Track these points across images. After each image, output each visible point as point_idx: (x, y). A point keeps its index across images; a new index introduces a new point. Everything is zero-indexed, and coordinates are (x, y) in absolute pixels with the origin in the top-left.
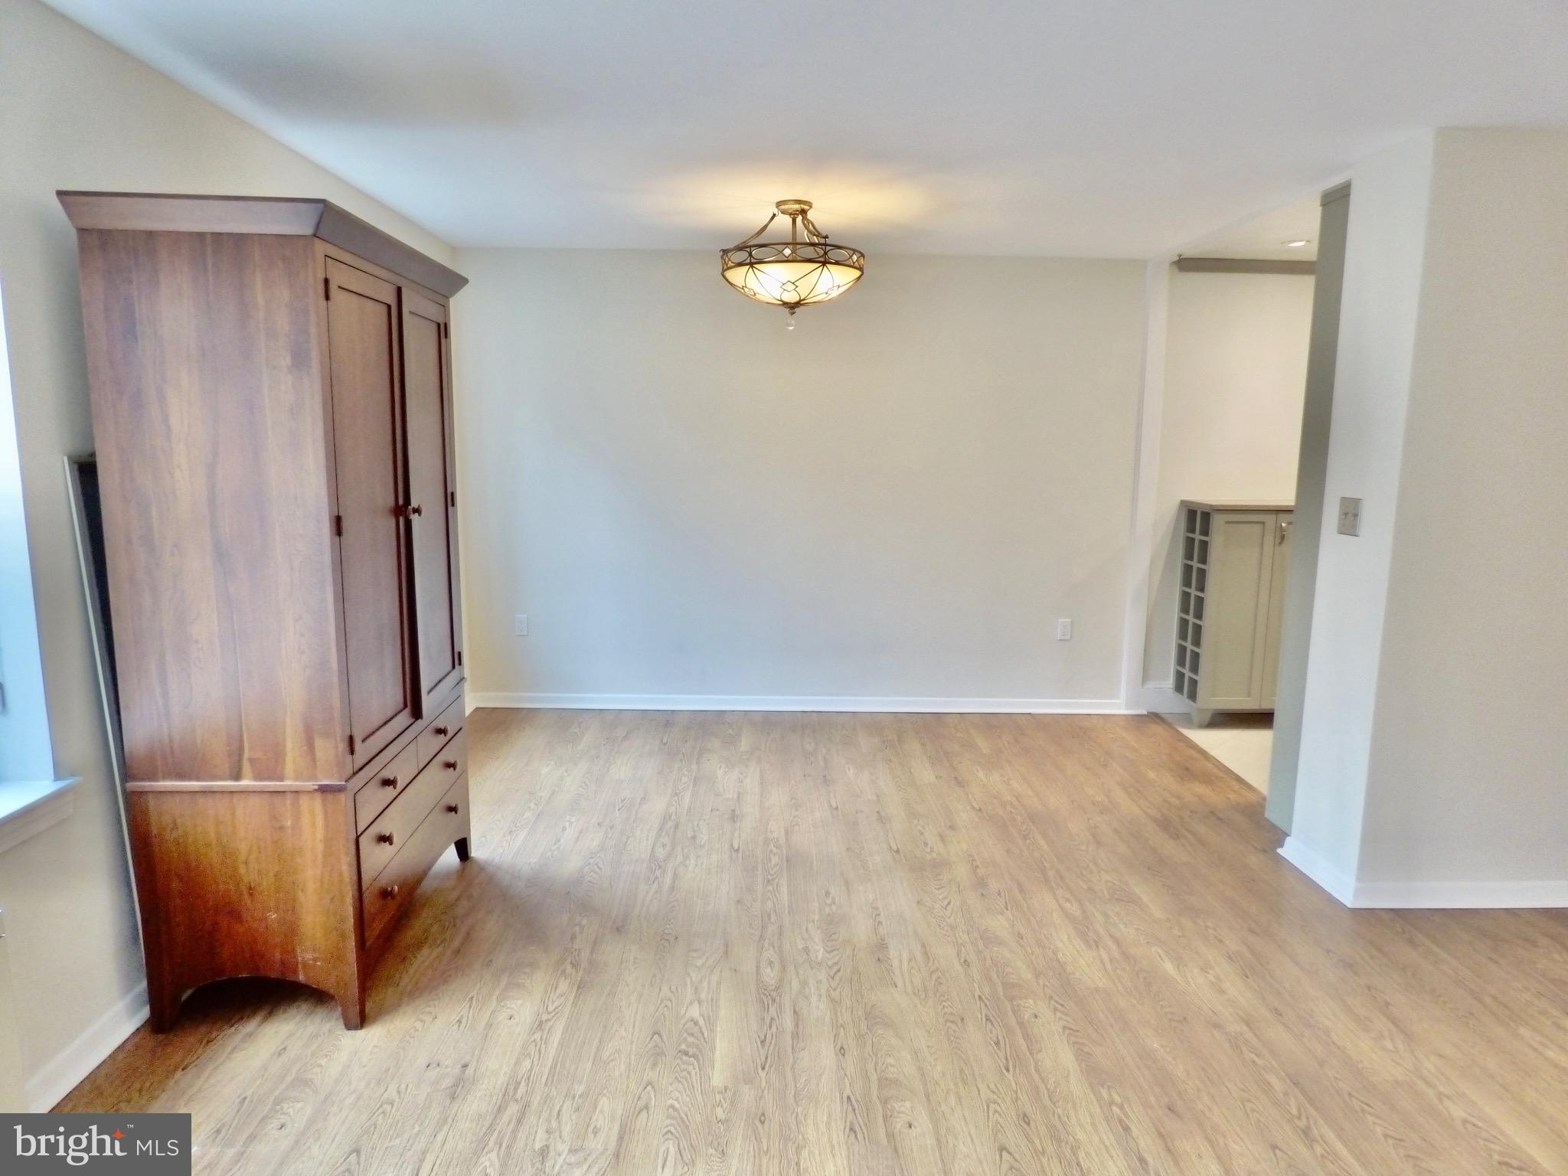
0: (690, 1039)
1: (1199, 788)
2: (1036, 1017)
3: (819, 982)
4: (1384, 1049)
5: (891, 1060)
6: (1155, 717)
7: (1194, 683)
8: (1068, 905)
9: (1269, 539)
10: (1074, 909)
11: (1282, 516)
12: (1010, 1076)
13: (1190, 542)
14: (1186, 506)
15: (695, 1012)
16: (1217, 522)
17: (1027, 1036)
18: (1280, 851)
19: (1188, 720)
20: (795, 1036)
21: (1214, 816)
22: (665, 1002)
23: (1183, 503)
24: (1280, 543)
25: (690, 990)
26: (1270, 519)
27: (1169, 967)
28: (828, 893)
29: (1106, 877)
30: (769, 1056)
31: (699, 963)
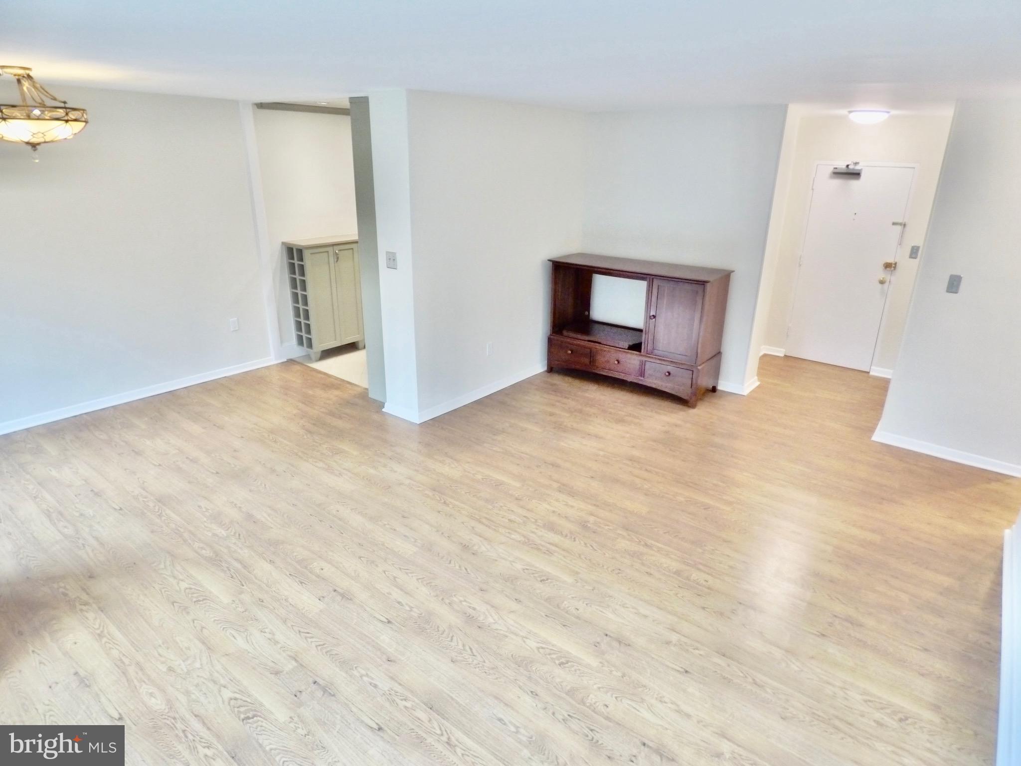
0: (195, 595)
1: (337, 392)
2: (338, 511)
3: (235, 544)
4: (452, 468)
5: (295, 554)
6: (291, 362)
7: (309, 340)
8: (317, 464)
9: (332, 260)
10: (321, 464)
11: (335, 247)
12: (344, 535)
13: (292, 266)
14: (285, 245)
15: (184, 585)
16: (306, 254)
17: (340, 519)
18: (383, 410)
19: (308, 358)
20: (245, 567)
21: (348, 403)
22: (163, 591)
23: (283, 243)
24: (337, 261)
25: (171, 580)
26: (330, 249)
27: (372, 471)
28: (199, 506)
29: (325, 446)
30: (241, 580)
31: (162, 566)
